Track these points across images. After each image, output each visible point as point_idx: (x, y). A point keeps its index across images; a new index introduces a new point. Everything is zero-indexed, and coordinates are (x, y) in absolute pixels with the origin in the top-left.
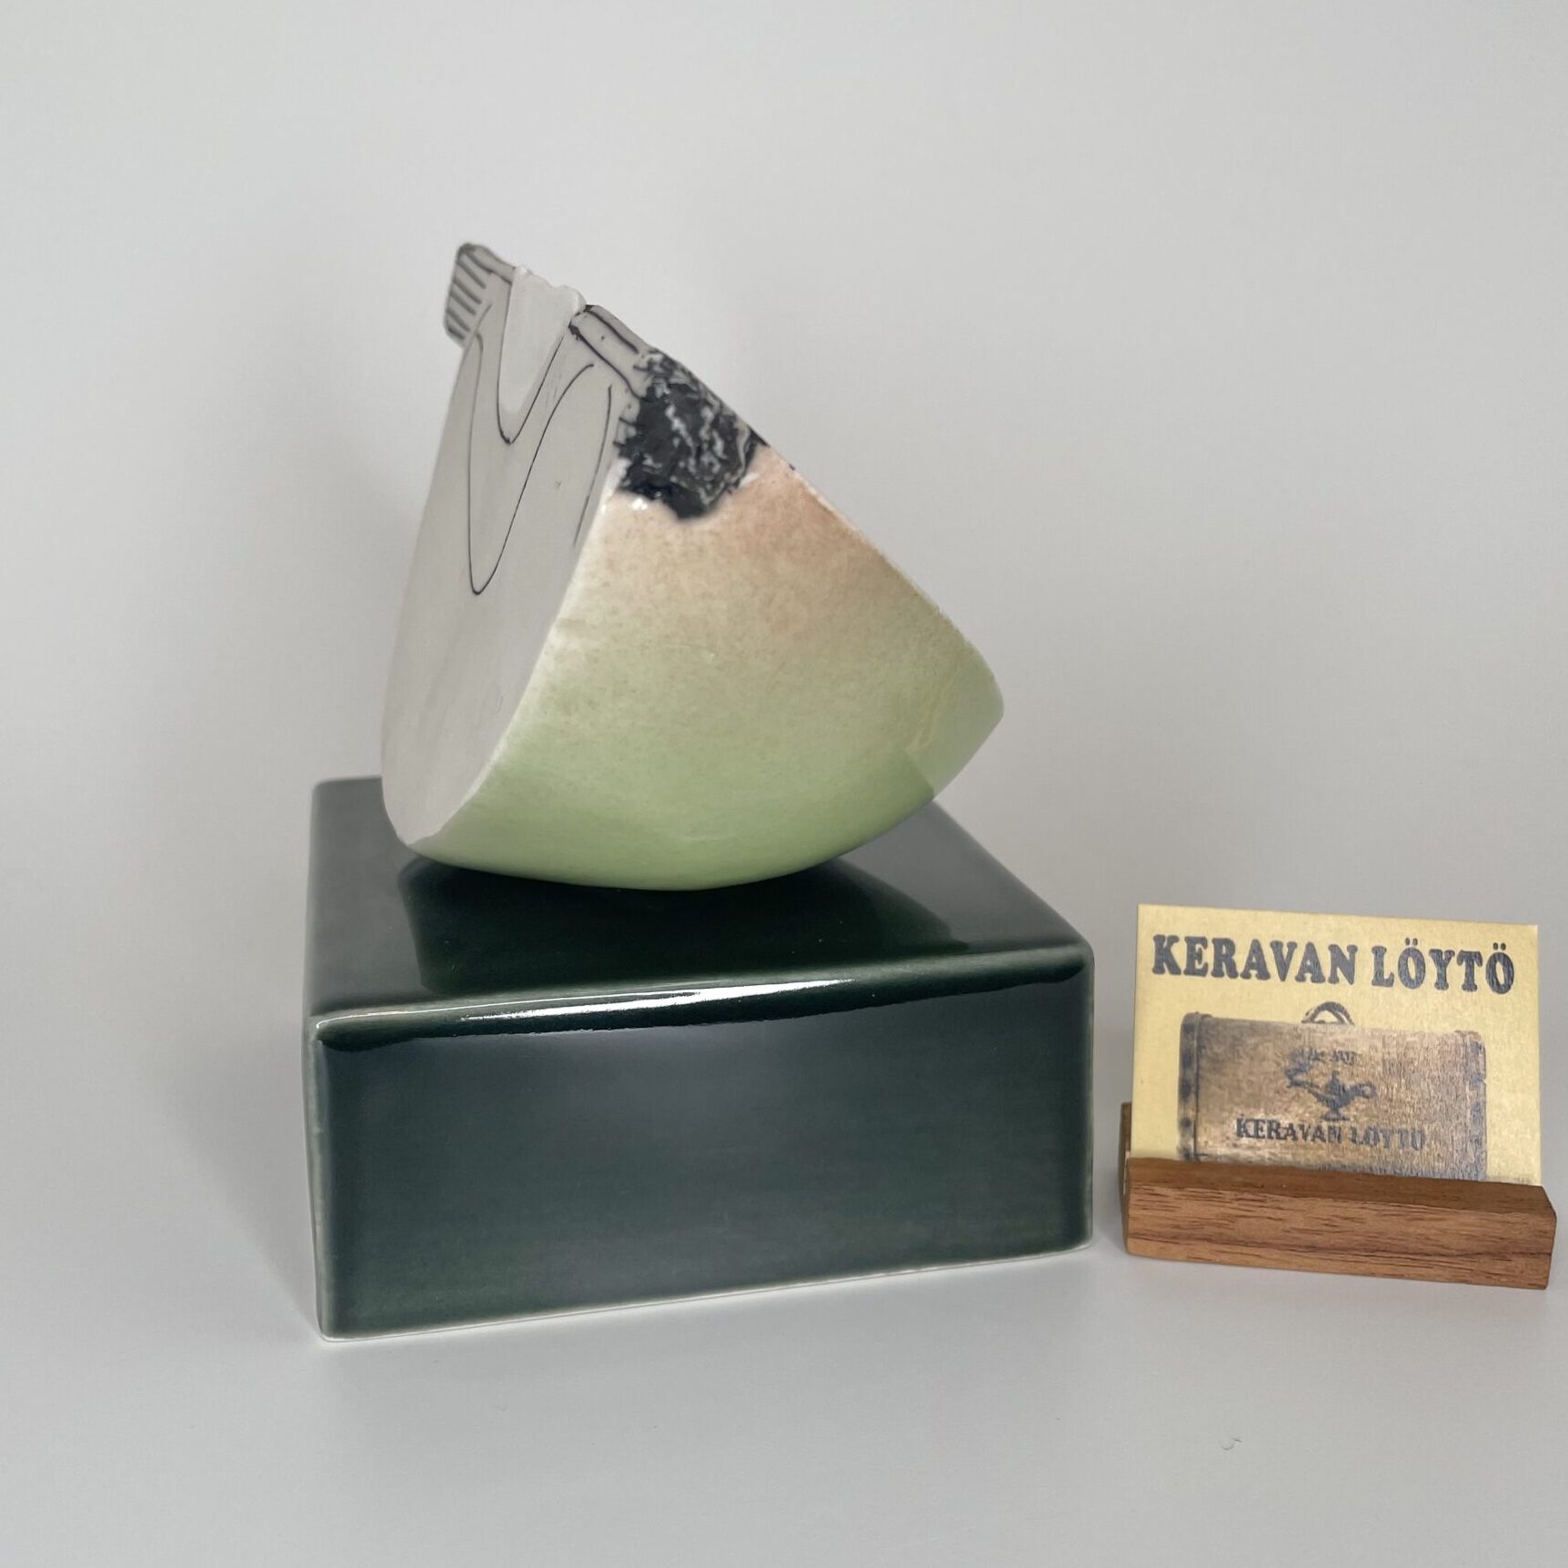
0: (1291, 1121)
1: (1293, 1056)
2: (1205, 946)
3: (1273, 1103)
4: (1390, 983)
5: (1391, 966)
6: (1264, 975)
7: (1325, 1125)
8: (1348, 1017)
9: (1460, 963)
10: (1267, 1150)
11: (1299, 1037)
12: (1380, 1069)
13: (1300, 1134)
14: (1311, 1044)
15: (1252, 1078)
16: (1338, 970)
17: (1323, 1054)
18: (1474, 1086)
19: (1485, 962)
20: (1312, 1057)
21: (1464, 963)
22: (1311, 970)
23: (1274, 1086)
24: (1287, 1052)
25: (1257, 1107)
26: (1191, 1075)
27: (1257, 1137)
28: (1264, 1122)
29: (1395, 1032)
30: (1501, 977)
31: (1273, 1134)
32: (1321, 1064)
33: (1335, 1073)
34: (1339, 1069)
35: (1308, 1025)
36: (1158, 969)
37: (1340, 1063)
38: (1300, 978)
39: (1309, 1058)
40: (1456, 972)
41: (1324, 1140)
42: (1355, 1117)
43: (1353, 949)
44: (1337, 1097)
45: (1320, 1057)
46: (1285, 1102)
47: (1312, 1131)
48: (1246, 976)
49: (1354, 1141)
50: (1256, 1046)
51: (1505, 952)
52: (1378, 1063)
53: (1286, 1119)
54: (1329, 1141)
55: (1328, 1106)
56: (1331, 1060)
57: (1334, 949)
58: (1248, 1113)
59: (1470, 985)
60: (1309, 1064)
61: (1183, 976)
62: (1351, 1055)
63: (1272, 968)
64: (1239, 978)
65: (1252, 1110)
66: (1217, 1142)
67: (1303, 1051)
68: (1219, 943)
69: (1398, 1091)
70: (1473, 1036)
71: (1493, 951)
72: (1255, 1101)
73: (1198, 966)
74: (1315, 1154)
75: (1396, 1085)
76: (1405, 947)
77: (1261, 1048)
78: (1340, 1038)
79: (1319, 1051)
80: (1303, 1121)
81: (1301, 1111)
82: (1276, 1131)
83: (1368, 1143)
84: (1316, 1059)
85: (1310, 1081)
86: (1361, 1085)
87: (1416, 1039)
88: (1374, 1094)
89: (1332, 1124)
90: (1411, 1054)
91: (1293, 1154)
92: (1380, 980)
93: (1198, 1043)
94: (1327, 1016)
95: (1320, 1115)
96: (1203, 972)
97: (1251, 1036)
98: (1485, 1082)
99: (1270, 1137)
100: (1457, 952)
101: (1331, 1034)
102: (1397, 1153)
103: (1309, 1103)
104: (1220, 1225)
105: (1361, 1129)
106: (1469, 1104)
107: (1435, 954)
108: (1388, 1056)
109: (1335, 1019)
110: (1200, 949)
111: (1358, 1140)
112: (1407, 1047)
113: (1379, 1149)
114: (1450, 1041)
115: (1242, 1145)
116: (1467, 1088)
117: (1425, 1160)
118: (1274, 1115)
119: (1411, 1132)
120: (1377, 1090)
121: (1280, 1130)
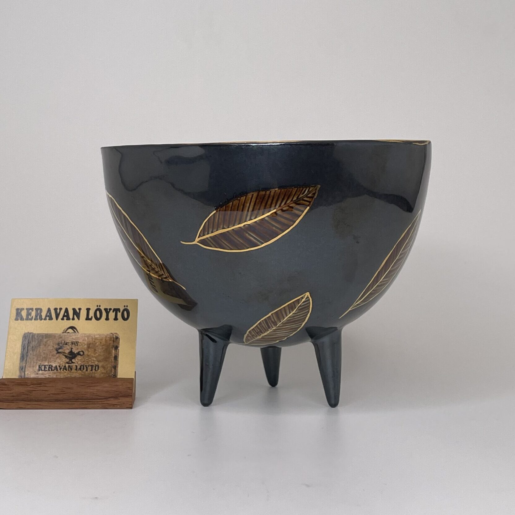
0: (57, 365)
1: (58, 344)
2: (33, 310)
3: (50, 359)
4: (91, 319)
5: (91, 314)
6: (51, 319)
7: (67, 365)
8: (77, 330)
9: (113, 312)
10: (47, 375)
11: (61, 338)
12: (86, 346)
13: (59, 369)
14: (65, 340)
15: (44, 352)
16: (75, 316)
17: (68, 343)
18: (115, 350)
19: (121, 311)
20: (65, 344)
21: (115, 312)
22: (66, 316)
23: (52, 354)
24: (57, 342)
25: (46, 361)
26: (25, 353)
27: (45, 370)
28: (47, 365)
29: (92, 334)
30: (126, 317)
31: (50, 369)
32: (67, 346)
33: (72, 349)
34: (73, 347)
35: (64, 334)
36: (16, 319)
37: (74, 345)
38: (63, 319)
39: (64, 344)
40: (112, 315)
41: (66, 370)
42: (77, 362)
43: (80, 309)
44: (72, 356)
45: (67, 344)
46: (55, 359)
47: (63, 367)
48: (45, 319)
49: (76, 370)
50: (47, 341)
51: (128, 308)
52: (85, 345)
53: (55, 364)
54: (69, 370)
55: (69, 359)
56: (71, 345)
57: (74, 310)
58: (43, 363)
59: (116, 319)
60: (63, 346)
61: (25, 321)
62: (77, 342)
63: (54, 316)
64: (43, 320)
65: (44, 362)
66: (31, 373)
67: (62, 342)
68: (37, 309)
69: (91, 353)
70: (116, 334)
71: (124, 308)
72: (45, 359)
73: (30, 317)
74: (64, 374)
75: (91, 351)
76: (96, 308)
77: (48, 342)
78: (74, 337)
79: (67, 342)
80: (60, 364)
81: (60, 362)
83: (81, 370)
85: (63, 352)
86: (80, 352)
87: (98, 336)
88: (83, 354)
89: (69, 365)
90: (97, 341)
91: (57, 375)
92: (88, 318)
93: (28, 342)
94: (70, 331)
95: (66, 362)
96: (31, 319)
97: (46, 338)
98: (119, 348)
99: (49, 370)
100: (113, 309)
101: (71, 336)
102: (90, 372)
103: (62, 358)
104: (27, 395)
105: (79, 366)
106: (113, 356)
107: (106, 310)
108: (89, 342)
109: (73, 331)
110: (31, 313)
111: (78, 369)
112: (95, 339)
113: (84, 372)
114: (109, 336)
115: (40, 373)
116: (113, 351)
117: (98, 374)
118: (51, 363)
119: (95, 365)
120: (85, 353)
121: (52, 368)
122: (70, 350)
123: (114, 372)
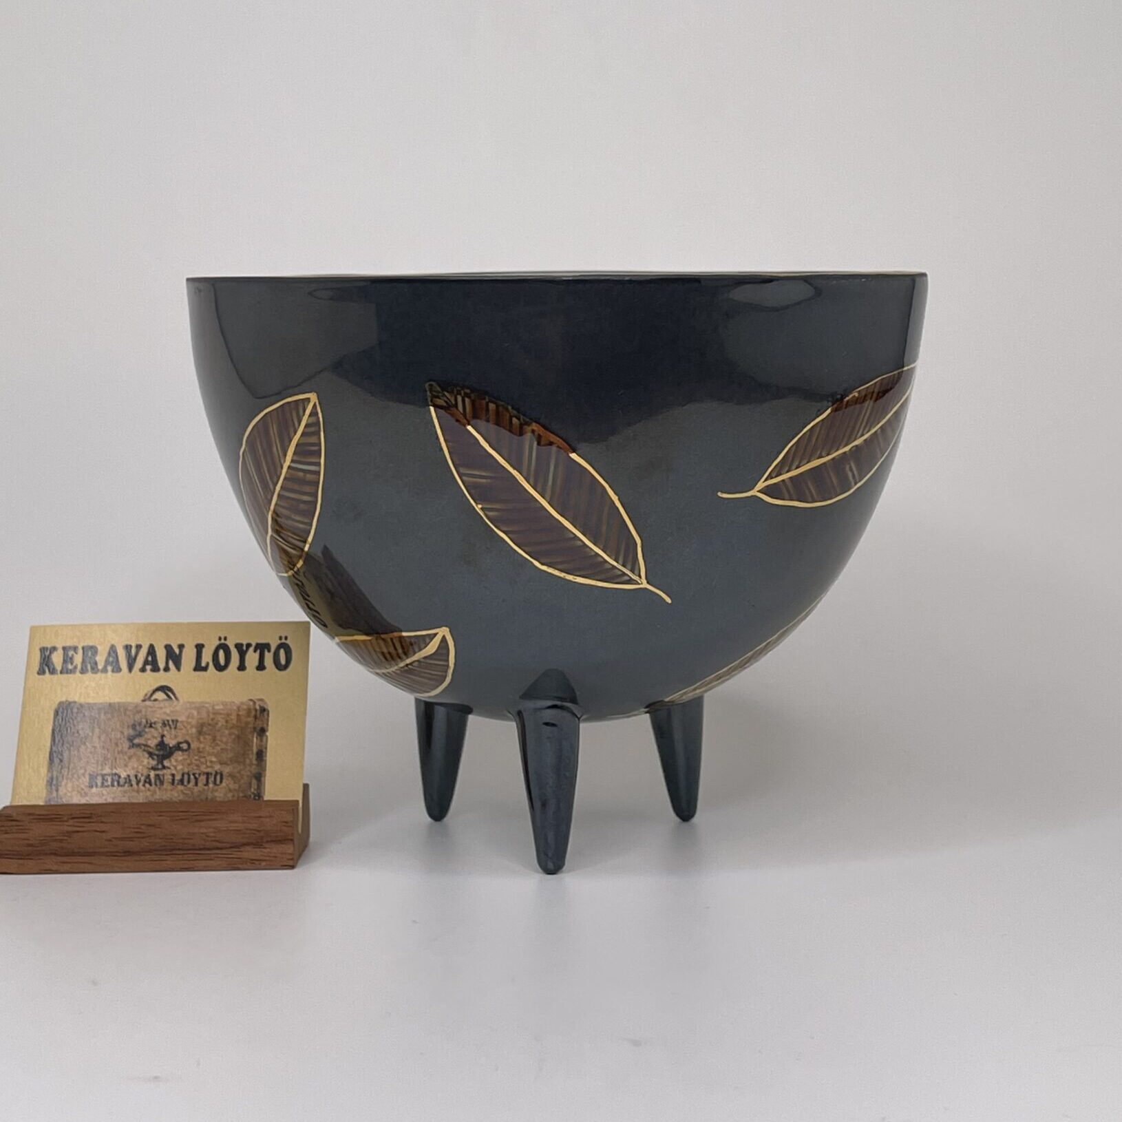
0: (129, 773)
1: (134, 727)
2: (76, 653)
3: (116, 760)
4: (205, 669)
5: (207, 657)
6: (117, 669)
7: (152, 774)
8: (174, 694)
9: (255, 651)
10: (110, 795)
11: (139, 712)
12: (194, 730)
13: (134, 782)
14: (148, 717)
16: (171, 663)
17: (155, 723)
18: (260, 738)
19: (273, 649)
20: (149, 725)
21: (258, 651)
22: (152, 663)
23: (120, 748)
24: (130, 723)
25: (106, 764)
27: (103, 786)
28: (109, 775)
29: (207, 703)
30: (283, 661)
31: (116, 783)
32: (153, 730)
33: (163, 736)
34: (165, 733)
35: (148, 703)
36: (41, 672)
38: (143, 670)
39: (145, 727)
40: (252, 658)
41: (151, 785)
42: (174, 766)
43: (181, 647)
44: (164, 752)
45: (153, 725)
46: (125, 760)
47: (143, 779)
48: (105, 670)
49: (172, 783)
51: (288, 642)
52: (192, 727)
53: (125, 771)
54: (156, 785)
55: (156, 760)
56: (161, 727)
57: (168, 648)
58: (99, 770)
59: (261, 667)
60: (145, 731)
61: (58, 676)
62: (175, 723)
63: (123, 663)
64: (99, 673)
65: (101, 766)
66: (75, 792)
67: (141, 722)
68: (86, 649)
69: (206, 745)
70: (260, 703)
71: (279, 642)
72: (104, 760)
73: (70, 667)
74: (145, 794)
75: (205, 742)
76: (218, 643)
77: (111, 722)
78: (168, 710)
79: (153, 721)
80: (138, 772)
81: (136, 766)
82: (118, 782)
83: (182, 784)
84: (151, 726)
85: (144, 743)
86: (179, 743)
87: (222, 707)
88: (189, 748)
89: (158, 772)
90: (219, 718)
91: (130, 797)
92: (199, 668)
94: (160, 695)
95: (150, 767)
96: (73, 671)
97: (105, 713)
98: (268, 734)
99: (113, 785)
100: (254, 644)
101: (162, 708)
102: (204, 790)
103: (142, 759)
104: (61, 841)
105: (178, 774)
106: (255, 750)
107: (238, 646)
108: (200, 721)
109: (165, 697)
110: (73, 655)
111: (176, 782)
112: (214, 714)
113: (190, 788)
114: (245, 707)
115: (92, 793)
116: (255, 739)
117: (221, 792)
118: (116, 769)
119: (214, 773)
120: (192, 746)
121: (121, 780)
122: (159, 739)
123: (256, 787)
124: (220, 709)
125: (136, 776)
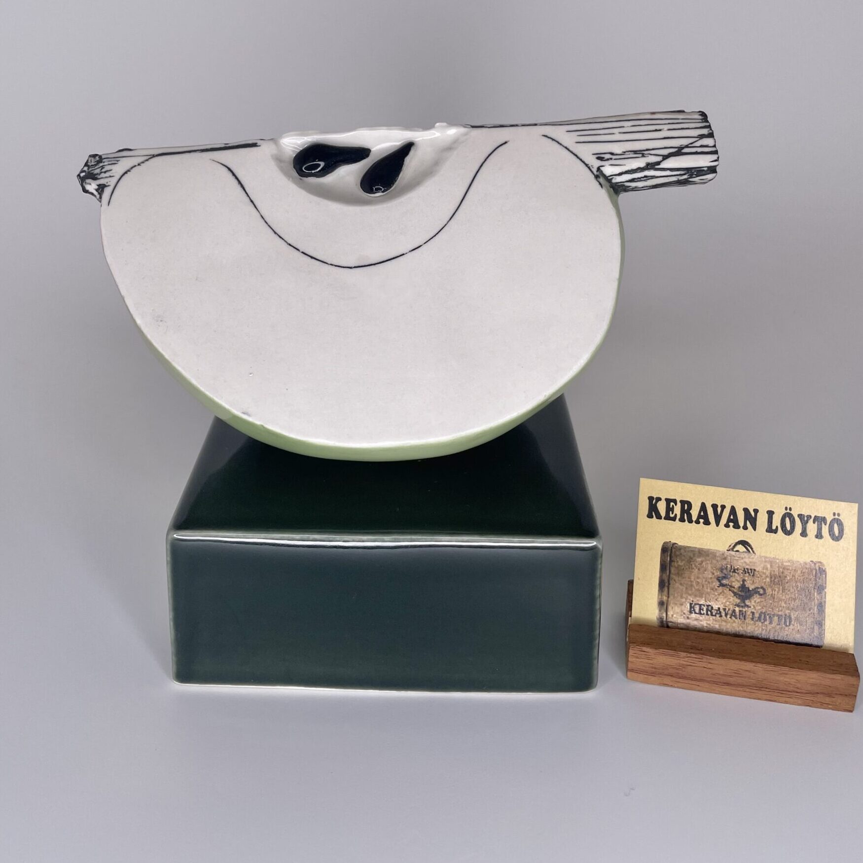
0: (719, 606)
1: (721, 570)
2: (676, 505)
3: (709, 595)
4: (775, 531)
5: (776, 522)
6: (707, 523)
7: (737, 609)
8: (752, 549)
9: (814, 523)
10: (705, 622)
11: (725, 559)
12: (768, 580)
13: (723, 614)
14: (732, 564)
15: (699, 580)
16: (748, 522)
17: (737, 569)
18: (820, 593)
19: (828, 522)
21: (816, 523)
22: (733, 521)
23: (710, 585)
24: (719, 566)
25: (701, 597)
26: (665, 578)
27: (700, 614)
28: (704, 605)
29: (778, 559)
30: (836, 533)
31: (709, 613)
32: (736, 574)
33: (744, 581)
34: (746, 578)
35: (730, 552)
36: (650, 516)
38: (727, 526)
41: (736, 618)
42: (753, 606)
43: (756, 511)
44: (744, 593)
46: (716, 596)
47: (730, 612)
48: (697, 522)
49: (752, 619)
50: (702, 562)
51: (840, 518)
52: (767, 577)
53: (716, 604)
54: (739, 619)
55: (739, 599)
56: (742, 573)
57: (746, 510)
58: (695, 601)
59: (819, 536)
60: (730, 575)
61: (663, 520)
62: (753, 571)
63: (712, 518)
64: (694, 523)
65: (698, 598)
66: (678, 615)
67: (727, 566)
68: (683, 503)
69: (778, 592)
70: (819, 564)
71: (833, 517)
72: (700, 594)
73: (672, 516)
74: (732, 625)
75: (777, 589)
76: (784, 511)
77: (704, 563)
78: (747, 561)
79: (736, 567)
80: (726, 606)
81: (724, 601)
82: (711, 611)
83: (760, 621)
84: (734, 571)
85: (730, 584)
86: (758, 588)
87: (788, 564)
88: (765, 593)
89: (741, 609)
90: (786, 572)
91: (720, 625)
92: (770, 530)
93: (670, 559)
94: (740, 548)
95: (735, 603)
96: (674, 519)
97: (699, 557)
98: (826, 590)
99: (707, 614)
100: (813, 516)
101: (742, 558)
102: (777, 628)
103: (729, 597)
104: (678, 669)
105: (757, 612)
106: (816, 603)
107: (800, 516)
108: (773, 572)
109: (745, 550)
110: (673, 506)
111: (755, 619)
112: (784, 569)
113: (766, 625)
114: (808, 566)
115: (692, 618)
116: (816, 594)
117: (791, 633)
118: (710, 602)
119: (784, 616)
120: (767, 591)
121: (713, 611)
122: (742, 583)
124: (789, 566)
125: (725, 610)
